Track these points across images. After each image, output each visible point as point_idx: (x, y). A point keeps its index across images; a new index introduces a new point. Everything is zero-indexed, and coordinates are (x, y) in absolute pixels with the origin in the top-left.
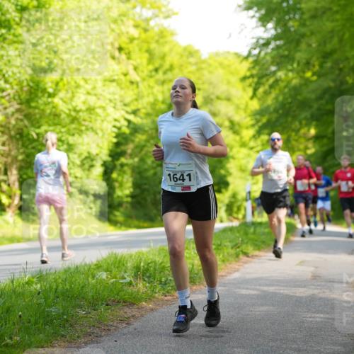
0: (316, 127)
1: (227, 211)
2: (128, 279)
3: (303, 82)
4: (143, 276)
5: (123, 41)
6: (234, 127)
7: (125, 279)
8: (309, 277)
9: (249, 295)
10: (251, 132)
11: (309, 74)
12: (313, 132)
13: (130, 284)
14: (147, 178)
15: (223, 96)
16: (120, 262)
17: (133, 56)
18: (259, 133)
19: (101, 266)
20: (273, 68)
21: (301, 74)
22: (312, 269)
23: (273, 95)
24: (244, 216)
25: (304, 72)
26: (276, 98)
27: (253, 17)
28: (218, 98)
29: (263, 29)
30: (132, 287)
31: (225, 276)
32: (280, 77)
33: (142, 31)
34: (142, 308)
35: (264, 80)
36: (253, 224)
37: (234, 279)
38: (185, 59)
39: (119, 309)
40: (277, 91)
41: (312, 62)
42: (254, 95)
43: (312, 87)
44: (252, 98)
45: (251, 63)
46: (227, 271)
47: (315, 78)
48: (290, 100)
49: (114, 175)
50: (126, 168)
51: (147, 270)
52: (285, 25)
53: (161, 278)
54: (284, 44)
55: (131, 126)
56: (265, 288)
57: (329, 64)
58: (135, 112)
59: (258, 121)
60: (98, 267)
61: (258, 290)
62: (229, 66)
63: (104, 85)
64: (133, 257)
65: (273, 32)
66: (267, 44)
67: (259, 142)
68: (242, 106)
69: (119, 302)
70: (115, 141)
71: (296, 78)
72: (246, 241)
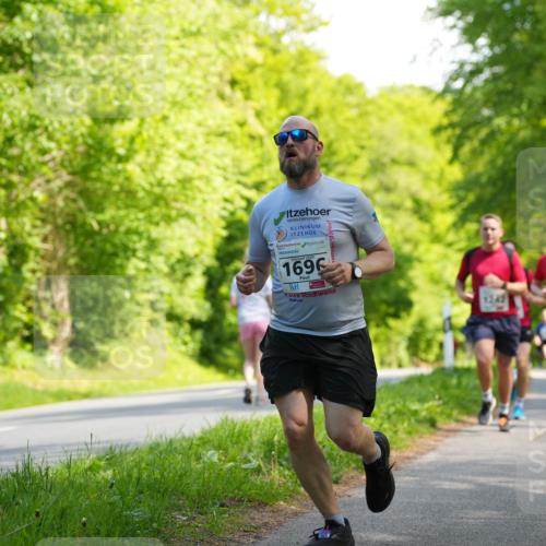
1: (408, 348)
2: (255, 463)
3: (538, 134)
4: (279, 457)
5: (238, 69)
6: (421, 210)
7: (250, 461)
9: (455, 490)
10: (450, 218)
13: (258, 470)
15: (403, 159)
16: (240, 433)
17: (255, 93)
18: (462, 220)
19: (209, 441)
20: (486, 112)
21: (535, 121)
23: (486, 157)
24: (440, 358)
25: (539, 118)
26: (492, 162)
27: (454, 26)
28: (394, 161)
29: (469, 47)
30: (261, 476)
31: (415, 458)
32: (499, 126)
33: (269, 53)
34: (278, 511)
35: (471, 132)
36: (456, 370)
37: (430, 464)
38: (339, 97)
39: (241, 512)
40: (494, 151)
42: (455, 157)
44: (451, 162)
45: (450, 103)
46: (415, 449)
49: (224, 290)
51: (285, 448)
52: (507, 41)
54: (506, 73)
56: (482, 480)
58: (258, 186)
59: (461, 200)
60: (204, 441)
61: (470, 482)
62: (412, 109)
63: (207, 142)
64: (260, 427)
65: (487, 52)
66: (477, 71)
67: (462, 234)
68: (435, 175)
69: (240, 501)
70: (224, 233)
71: (526, 128)
72: (446, 399)
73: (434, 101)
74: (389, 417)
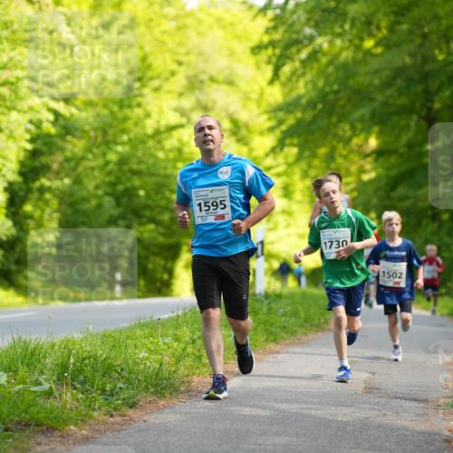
0: (380, 135)
2: (46, 386)
3: (360, 56)
4: (73, 381)
6: (239, 132)
7: (40, 384)
8: (362, 389)
10: (269, 141)
11: (369, 44)
12: (373, 142)
13: (49, 394)
14: (84, 213)
15: (220, 78)
16: (32, 354)
18: (281, 144)
20: (308, 31)
22: (366, 376)
23: (309, 76)
25: (362, 40)
26: (314, 83)
28: (212, 79)
30: (52, 400)
32: (321, 46)
34: (68, 435)
35: (294, 50)
36: (267, 296)
38: (156, 7)
39: (26, 437)
40: (315, 72)
41: (375, 21)
42: (275, 77)
43: (375, 64)
44: (271, 82)
45: (271, 20)
47: (379, 50)
48: (336, 87)
49: (28, 208)
50: (48, 196)
51: (81, 370)
53: (105, 384)
55: (61, 122)
56: (285, 406)
57: (405, 27)
59: (280, 122)
61: (272, 409)
62: (231, 24)
64: (56, 348)
67: (281, 159)
68: (254, 96)
69: (27, 425)
70: (29, 147)
71: (348, 48)
73: (255, 17)
74: (194, 341)
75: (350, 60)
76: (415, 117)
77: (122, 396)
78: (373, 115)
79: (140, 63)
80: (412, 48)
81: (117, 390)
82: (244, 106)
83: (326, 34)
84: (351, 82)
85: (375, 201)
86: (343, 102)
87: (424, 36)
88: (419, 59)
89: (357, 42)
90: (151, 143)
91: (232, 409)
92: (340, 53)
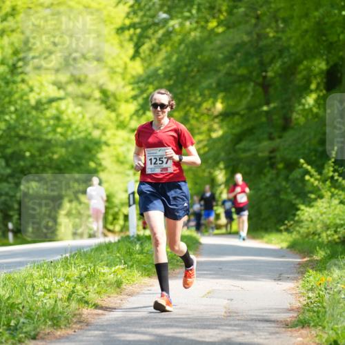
0: (224, 100)
3: (206, 34)
6: (108, 100)
8: (223, 314)
9: (138, 341)
10: (133, 107)
11: (213, 24)
12: (219, 106)
20: (163, 16)
22: (225, 302)
23: (163, 54)
24: (125, 228)
25: (207, 22)
26: (168, 58)
32: (173, 26)
35: (151, 31)
36: (139, 238)
40: (169, 48)
41: (217, 6)
42: (137, 53)
43: (218, 42)
44: (133, 58)
45: (130, 7)
47: (220, 30)
48: (187, 61)
53: (9, 320)
56: (160, 331)
57: (242, 10)
59: (142, 91)
61: (150, 334)
62: (98, 10)
68: (119, 70)
71: (195, 29)
72: (130, 264)
74: (81, 280)
75: (198, 39)
76: (252, 84)
77: (24, 330)
78: (219, 85)
79: (22, 45)
80: (248, 27)
81: (20, 325)
82: (112, 78)
83: (177, 18)
84: (199, 57)
85: (223, 154)
86: (193, 74)
87: (258, 18)
88: (255, 36)
89: (203, 23)
90: (34, 113)
91: (118, 335)
92: (189, 33)
